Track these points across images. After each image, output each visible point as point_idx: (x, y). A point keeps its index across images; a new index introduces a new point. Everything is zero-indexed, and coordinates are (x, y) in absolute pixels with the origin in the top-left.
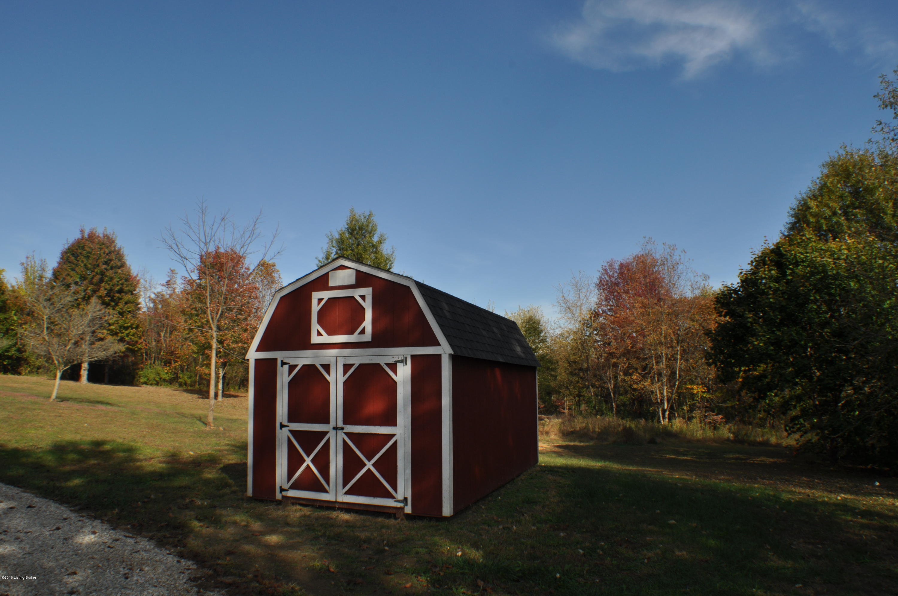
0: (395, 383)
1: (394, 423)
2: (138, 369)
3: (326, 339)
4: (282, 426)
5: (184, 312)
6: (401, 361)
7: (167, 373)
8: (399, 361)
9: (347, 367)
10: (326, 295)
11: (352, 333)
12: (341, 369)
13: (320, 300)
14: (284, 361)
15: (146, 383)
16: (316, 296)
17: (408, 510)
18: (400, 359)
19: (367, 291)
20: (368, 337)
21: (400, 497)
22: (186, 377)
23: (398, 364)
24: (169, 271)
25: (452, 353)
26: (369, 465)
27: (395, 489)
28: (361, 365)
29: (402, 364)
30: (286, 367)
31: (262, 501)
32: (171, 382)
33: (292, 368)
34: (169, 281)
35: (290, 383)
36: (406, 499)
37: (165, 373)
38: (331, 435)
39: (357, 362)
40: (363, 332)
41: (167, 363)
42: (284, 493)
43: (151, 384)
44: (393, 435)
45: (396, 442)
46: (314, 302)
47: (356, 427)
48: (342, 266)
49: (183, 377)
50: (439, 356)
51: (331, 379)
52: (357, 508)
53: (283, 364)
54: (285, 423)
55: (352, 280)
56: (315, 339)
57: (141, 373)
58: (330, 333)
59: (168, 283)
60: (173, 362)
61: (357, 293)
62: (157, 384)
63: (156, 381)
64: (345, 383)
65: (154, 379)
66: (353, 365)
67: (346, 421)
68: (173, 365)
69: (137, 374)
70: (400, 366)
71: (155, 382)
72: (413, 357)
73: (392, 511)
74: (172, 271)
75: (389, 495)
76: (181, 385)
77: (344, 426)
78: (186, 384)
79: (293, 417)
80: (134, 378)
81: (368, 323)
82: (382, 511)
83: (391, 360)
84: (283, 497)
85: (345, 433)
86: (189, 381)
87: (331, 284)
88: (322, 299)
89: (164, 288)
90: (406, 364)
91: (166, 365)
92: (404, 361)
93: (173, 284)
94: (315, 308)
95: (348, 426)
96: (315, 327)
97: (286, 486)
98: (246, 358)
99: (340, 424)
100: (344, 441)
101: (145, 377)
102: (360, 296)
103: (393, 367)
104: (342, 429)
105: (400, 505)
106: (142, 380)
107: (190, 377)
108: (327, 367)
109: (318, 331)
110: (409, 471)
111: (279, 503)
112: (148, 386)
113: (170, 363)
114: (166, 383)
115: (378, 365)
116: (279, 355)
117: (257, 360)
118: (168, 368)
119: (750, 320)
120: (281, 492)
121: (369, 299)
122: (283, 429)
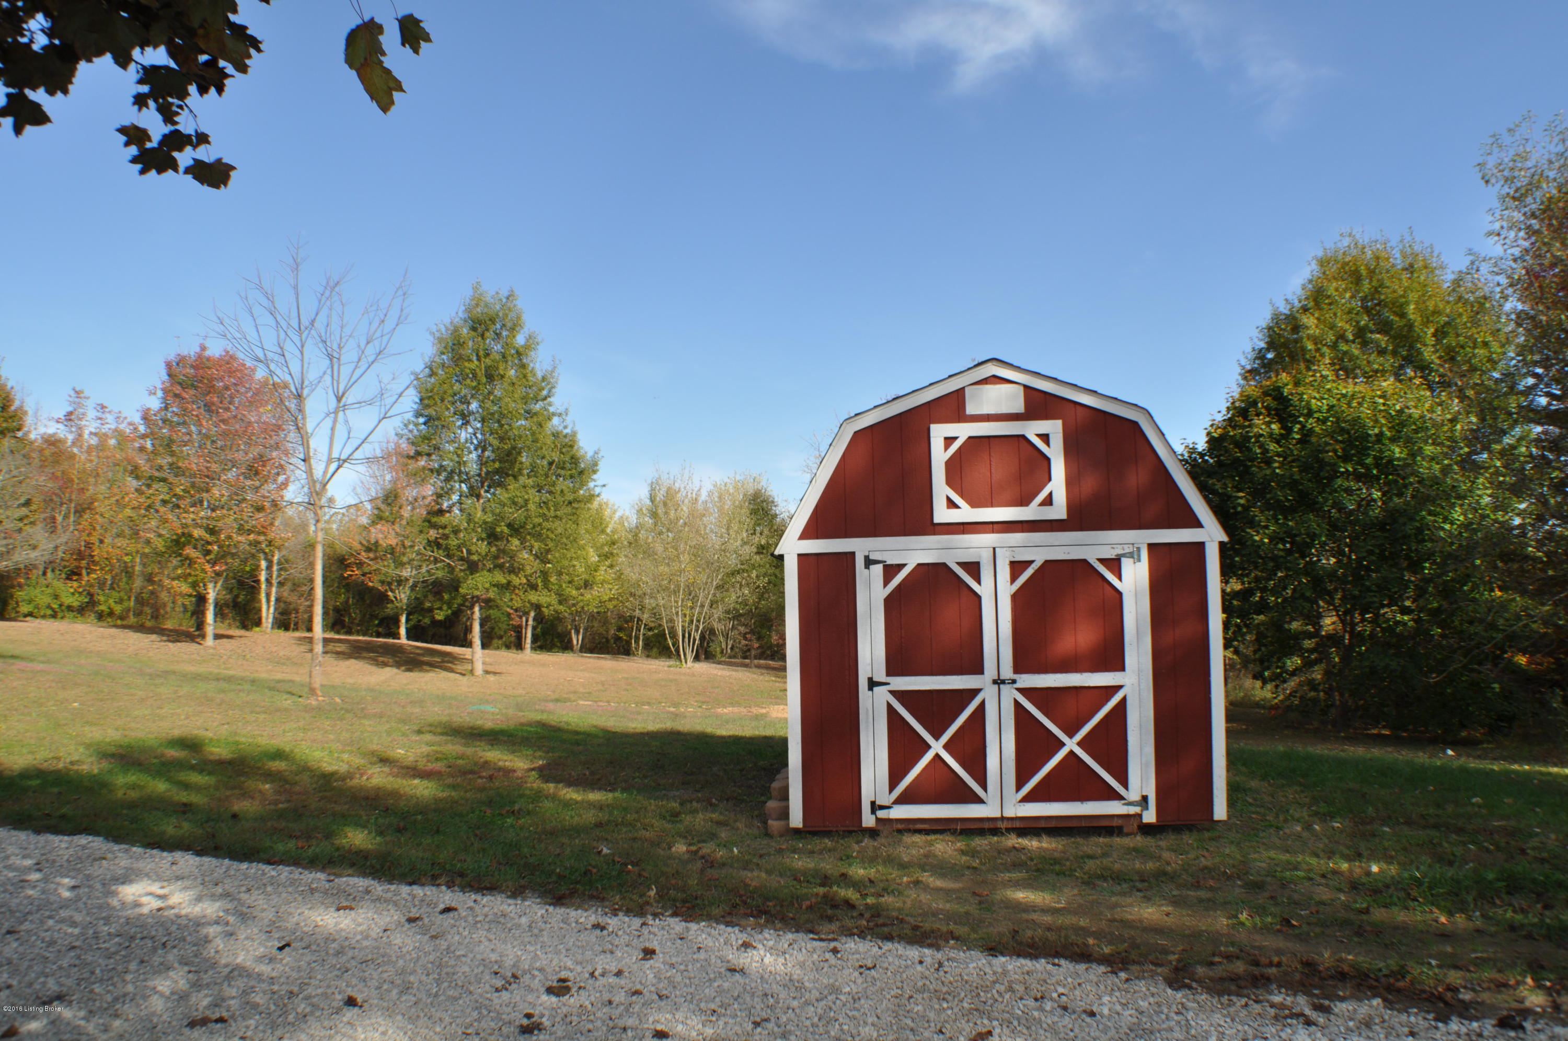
0: (1120, 594)
1: (1118, 664)
2: (13, 587)
3: (966, 513)
4: (872, 684)
5: (135, 472)
6: (1130, 555)
7: (73, 594)
8: (1124, 555)
9: (1017, 567)
10: (963, 431)
11: (1024, 501)
12: (1004, 572)
13: (949, 441)
14: (872, 557)
15: (30, 614)
16: (939, 432)
17: (1150, 817)
18: (1127, 551)
19: (1054, 427)
20: (1059, 510)
21: (1133, 794)
22: (111, 601)
23: (1124, 560)
24: (72, 393)
25: (1225, 539)
26: (1071, 744)
27: (1125, 784)
28: (1048, 564)
29: (1131, 560)
30: (878, 570)
31: (827, 834)
32: (81, 611)
33: (890, 571)
34: (70, 413)
35: (889, 602)
36: (1145, 799)
37: (70, 594)
38: (989, 695)
39: (1039, 557)
40: (1048, 501)
41: (73, 574)
42: (881, 814)
43: (44, 617)
44: (1119, 688)
45: (1124, 700)
46: (937, 444)
47: (1043, 676)
48: (994, 376)
49: (106, 601)
50: (1200, 546)
51: (984, 589)
52: (1043, 824)
53: (869, 562)
54: (881, 676)
55: (1018, 406)
56: (942, 514)
57: (20, 594)
58: (974, 504)
59: (69, 417)
60: (84, 572)
61: (1032, 430)
62: (54, 616)
63: (53, 609)
64: (1014, 597)
65: (49, 607)
66: (1031, 562)
67: (1020, 666)
68: (86, 578)
69: (12, 596)
70: (1126, 564)
71: (49, 612)
72: (1153, 548)
73: (1115, 823)
74: (77, 392)
75: (1114, 795)
76: (100, 617)
77: (1016, 677)
78: (111, 613)
79: (896, 666)
80: (5, 603)
81: (1058, 485)
82: (1095, 824)
83: (1110, 554)
84: (878, 820)
85: (1020, 690)
86: (118, 609)
87: (970, 410)
88: (955, 438)
89: (61, 426)
90: (1139, 560)
91: (69, 578)
92: (1134, 556)
93: (80, 419)
94: (939, 456)
95: (1025, 677)
96: (941, 489)
97: (885, 798)
98: (777, 553)
99: (1007, 672)
100: (1017, 704)
101: (30, 602)
102: (1038, 435)
103: (1114, 564)
104: (1014, 682)
105: (1133, 810)
106: (24, 609)
107: (121, 601)
108: (973, 568)
109: (949, 499)
110: (1150, 750)
111: (873, 833)
112: (38, 621)
113: (79, 574)
114: (72, 614)
115: (1085, 561)
116: (859, 546)
117: (803, 558)
118: (75, 584)
119: (1242, 501)
120: (873, 811)
121: (1057, 441)
122: (875, 689)
